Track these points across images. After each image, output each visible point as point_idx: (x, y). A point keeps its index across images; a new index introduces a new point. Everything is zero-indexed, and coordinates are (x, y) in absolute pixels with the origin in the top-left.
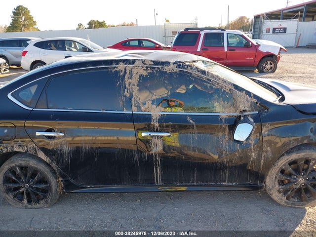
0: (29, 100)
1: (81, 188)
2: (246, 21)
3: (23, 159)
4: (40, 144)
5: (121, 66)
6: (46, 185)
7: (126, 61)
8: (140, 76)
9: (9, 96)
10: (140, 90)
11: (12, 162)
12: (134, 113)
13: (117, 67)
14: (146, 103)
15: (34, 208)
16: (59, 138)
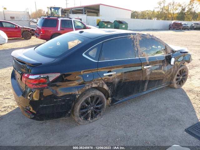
0: (94, 57)
1: (118, 101)
2: (43, 12)
3: (93, 92)
4: (105, 80)
5: (132, 36)
6: (102, 105)
7: (133, 34)
8: (139, 40)
9: (84, 55)
10: (140, 47)
11: (87, 95)
12: (140, 58)
13: (130, 37)
14: (143, 53)
15: (94, 121)
16: (114, 75)
